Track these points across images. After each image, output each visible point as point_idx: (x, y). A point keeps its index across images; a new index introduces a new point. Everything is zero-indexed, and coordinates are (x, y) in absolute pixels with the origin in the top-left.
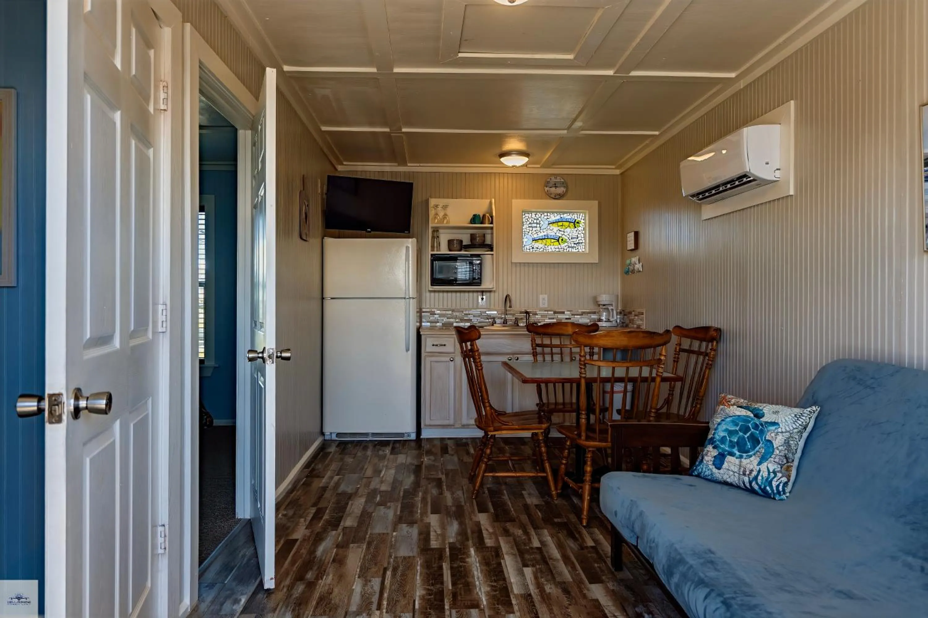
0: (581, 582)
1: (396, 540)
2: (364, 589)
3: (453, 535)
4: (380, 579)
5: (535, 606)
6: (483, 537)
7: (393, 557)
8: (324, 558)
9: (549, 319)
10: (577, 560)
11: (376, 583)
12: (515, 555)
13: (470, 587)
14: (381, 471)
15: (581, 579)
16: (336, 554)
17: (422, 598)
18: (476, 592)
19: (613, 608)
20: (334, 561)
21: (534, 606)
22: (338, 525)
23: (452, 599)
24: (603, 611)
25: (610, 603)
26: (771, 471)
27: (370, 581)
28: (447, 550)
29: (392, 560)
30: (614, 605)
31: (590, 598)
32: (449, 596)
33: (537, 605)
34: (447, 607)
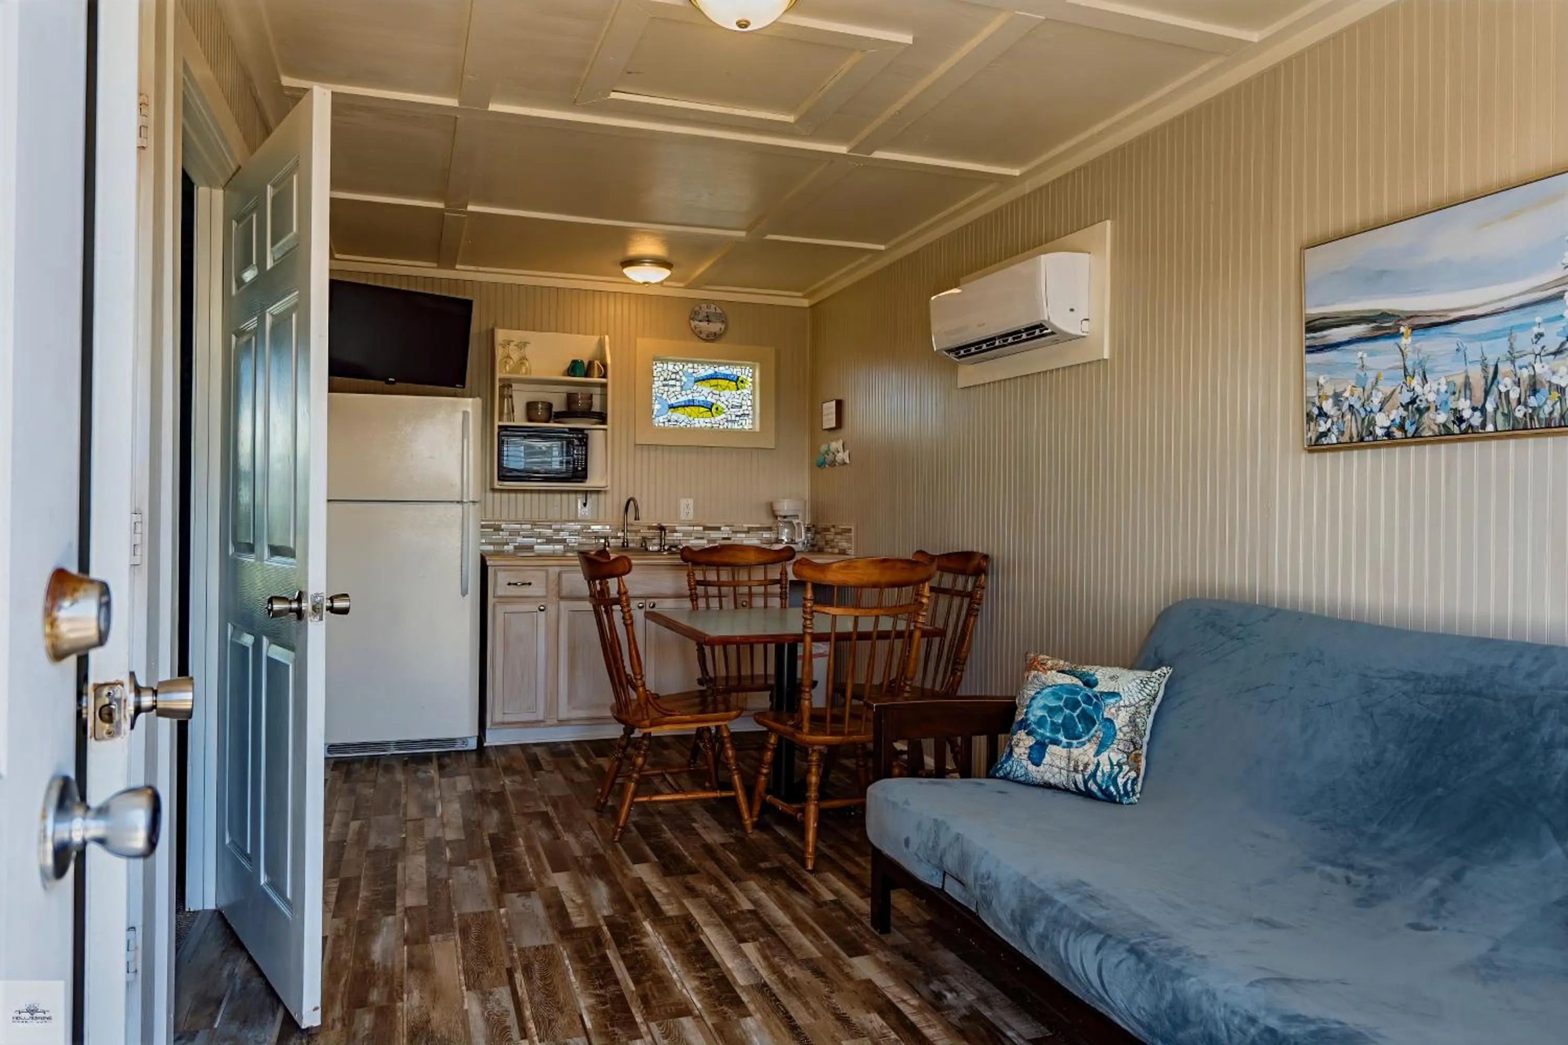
0: (834, 958)
1: (509, 921)
2: (486, 1008)
3: (605, 903)
4: (508, 988)
5: (779, 1001)
6: (657, 903)
7: (516, 950)
8: (390, 964)
9: (697, 538)
10: (817, 923)
11: (503, 994)
12: (718, 925)
13: (666, 984)
14: (434, 808)
15: (834, 951)
16: (411, 955)
17: (592, 1010)
18: (677, 991)
19: (897, 990)
20: (411, 966)
21: (777, 1000)
22: (393, 906)
23: (642, 1007)
24: (884, 996)
25: (891, 983)
26: (1115, 763)
27: (491, 994)
28: (605, 928)
29: (516, 955)
30: (897, 985)
31: (858, 979)
32: (637, 1000)
33: (783, 999)
34: (639, 1019)
